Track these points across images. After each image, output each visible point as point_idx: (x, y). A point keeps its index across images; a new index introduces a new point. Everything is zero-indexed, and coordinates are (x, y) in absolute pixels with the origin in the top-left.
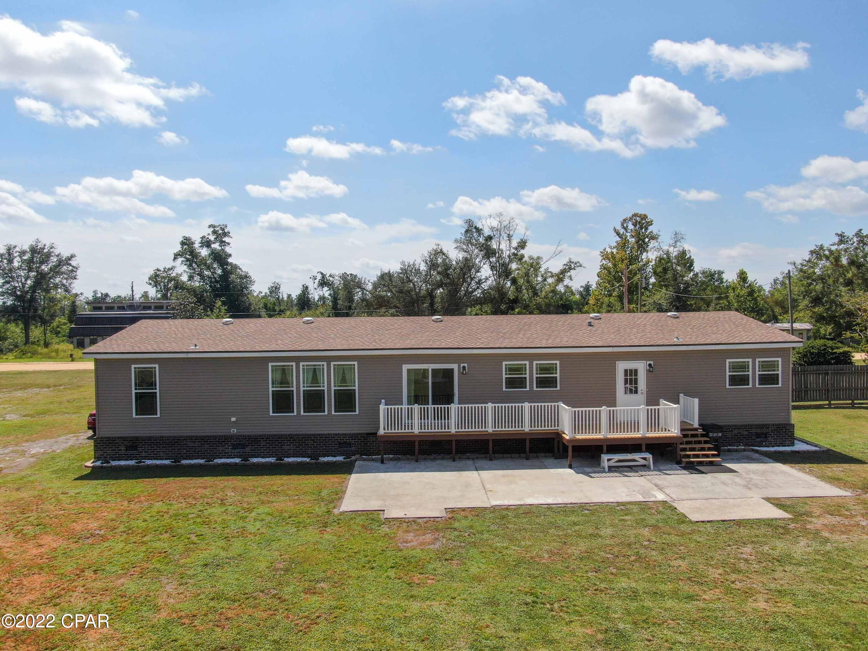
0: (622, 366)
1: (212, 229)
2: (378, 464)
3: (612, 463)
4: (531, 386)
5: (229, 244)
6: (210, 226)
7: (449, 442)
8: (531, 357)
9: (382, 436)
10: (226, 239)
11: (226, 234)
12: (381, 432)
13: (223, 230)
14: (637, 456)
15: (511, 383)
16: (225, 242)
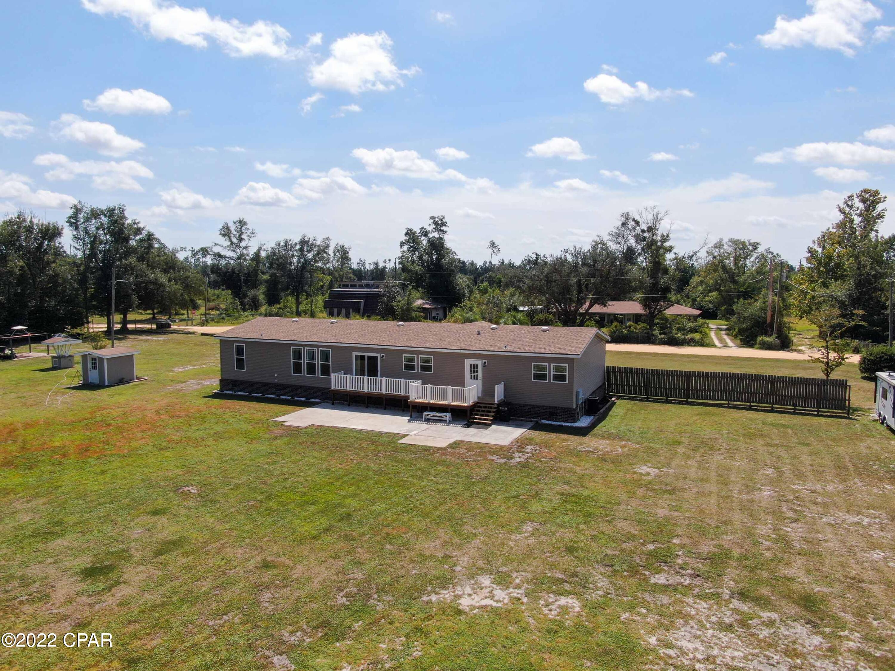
0: (468, 362)
1: (432, 221)
2: (331, 405)
3: (429, 417)
4: (418, 370)
5: (446, 232)
6: (430, 218)
7: (364, 397)
8: (418, 353)
9: (333, 390)
10: (444, 228)
11: (444, 224)
12: (332, 388)
13: (442, 220)
14: (443, 414)
15: (408, 367)
16: (442, 230)
